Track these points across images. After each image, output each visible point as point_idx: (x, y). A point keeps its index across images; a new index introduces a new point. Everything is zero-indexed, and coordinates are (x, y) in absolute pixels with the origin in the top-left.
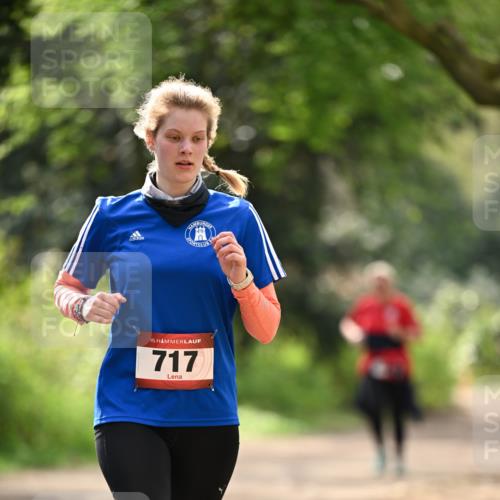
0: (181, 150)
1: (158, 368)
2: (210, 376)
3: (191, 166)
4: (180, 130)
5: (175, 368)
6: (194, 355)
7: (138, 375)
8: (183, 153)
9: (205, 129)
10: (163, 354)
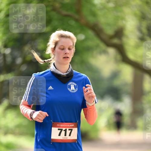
0: (65, 53)
1: (60, 135)
2: (76, 138)
3: (68, 58)
4: (64, 45)
5: (65, 135)
6: (71, 130)
7: (52, 138)
8: (66, 53)
9: (72, 45)
10: (62, 130)
